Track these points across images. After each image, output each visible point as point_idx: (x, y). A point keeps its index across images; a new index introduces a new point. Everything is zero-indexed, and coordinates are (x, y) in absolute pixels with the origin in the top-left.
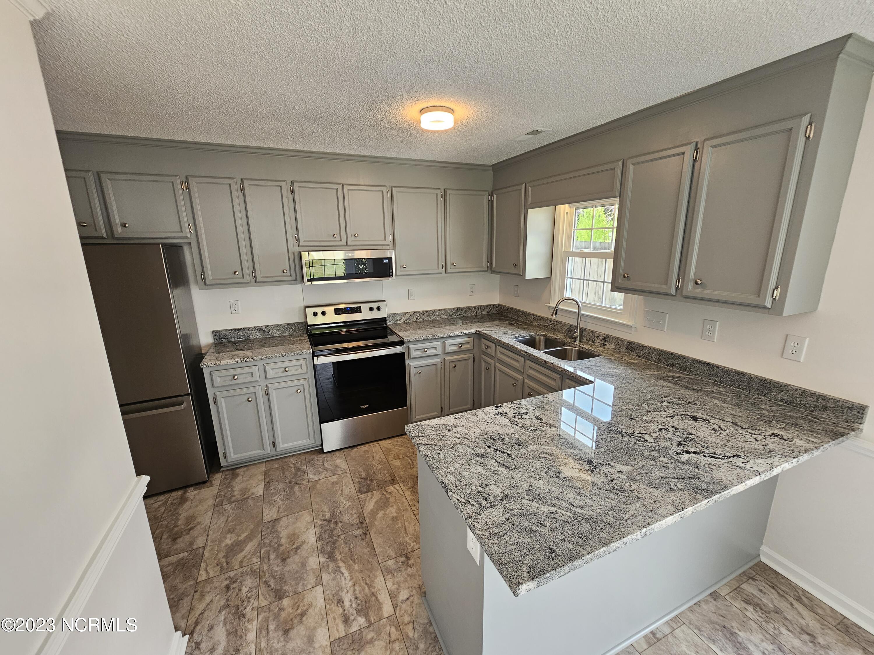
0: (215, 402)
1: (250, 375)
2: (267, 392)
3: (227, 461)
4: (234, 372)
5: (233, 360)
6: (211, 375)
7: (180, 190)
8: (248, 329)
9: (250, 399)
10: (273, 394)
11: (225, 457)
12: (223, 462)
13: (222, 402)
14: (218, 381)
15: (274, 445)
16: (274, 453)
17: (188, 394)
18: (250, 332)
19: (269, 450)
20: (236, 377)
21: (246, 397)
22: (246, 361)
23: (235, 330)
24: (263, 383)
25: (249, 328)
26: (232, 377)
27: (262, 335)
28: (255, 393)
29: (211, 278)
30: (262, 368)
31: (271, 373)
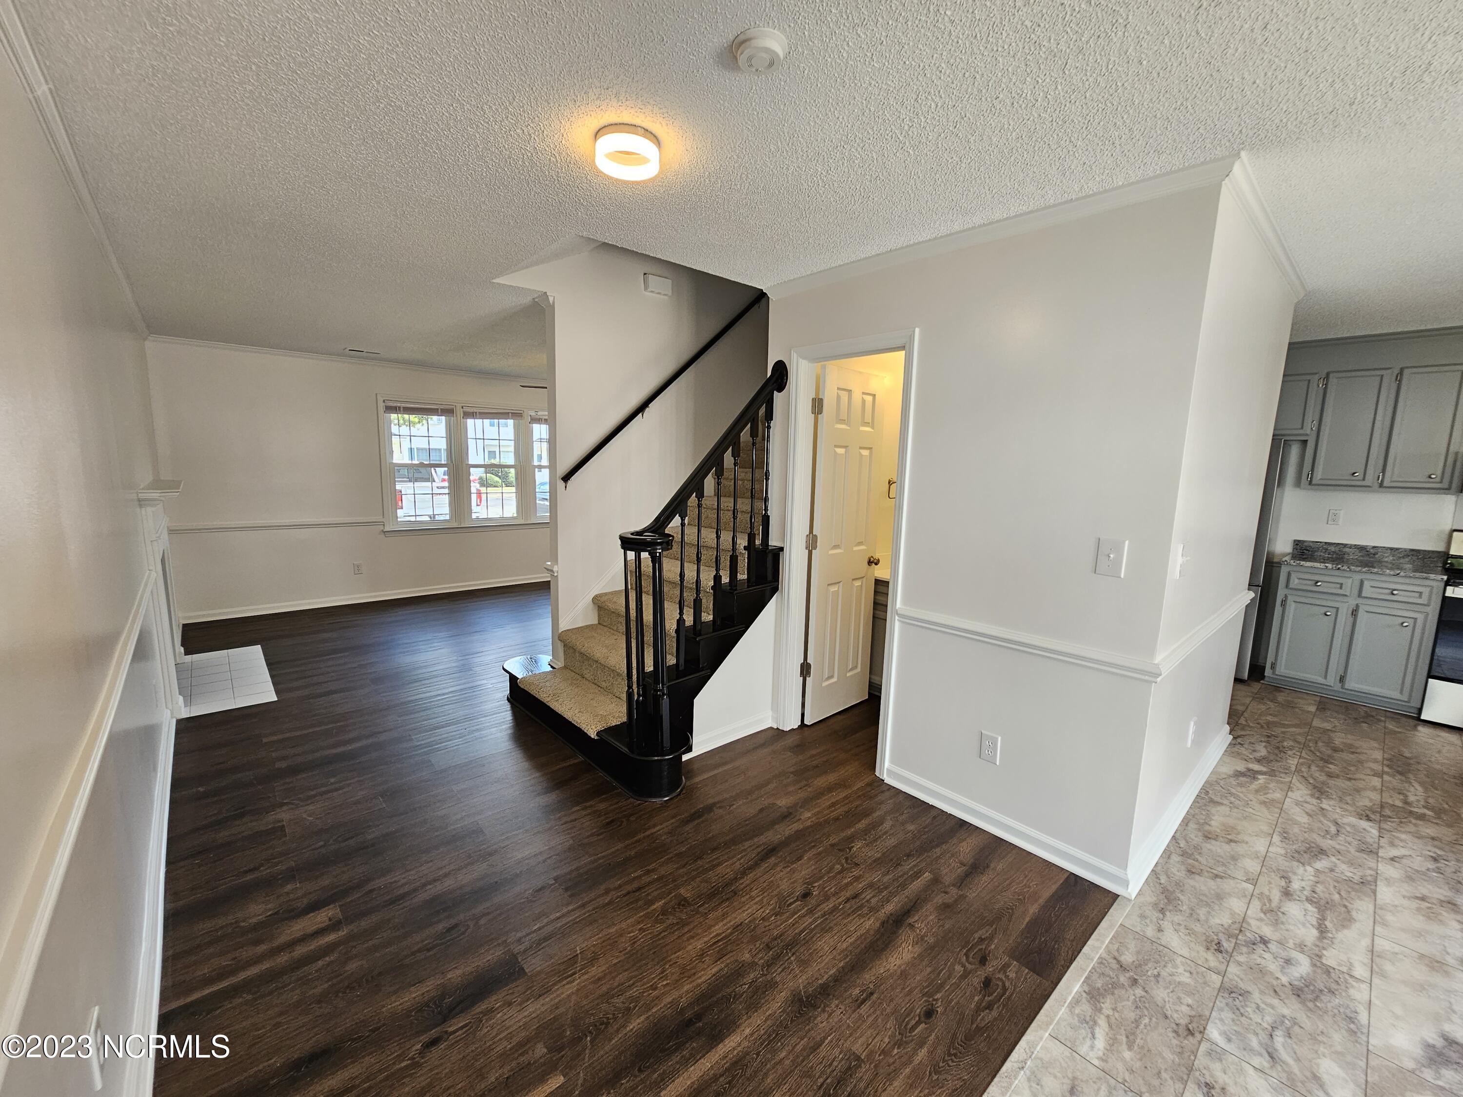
0: (1284, 603)
1: (1338, 586)
2: (1355, 613)
3: (1274, 673)
4: (1317, 578)
5: (1322, 564)
6: (1289, 574)
7: (1316, 386)
8: (1345, 545)
9: (1328, 614)
10: (1362, 616)
11: (1273, 666)
12: (1268, 672)
13: (1291, 607)
14: (1295, 582)
15: (1342, 679)
16: (1338, 687)
17: (1258, 586)
18: (1347, 550)
19: (1332, 680)
20: (1319, 584)
21: (1324, 610)
22: (1339, 569)
23: (1326, 543)
24: (1352, 602)
25: (1347, 545)
26: (1314, 582)
27: (1362, 556)
28: (1338, 608)
29: (1319, 477)
30: (1357, 583)
31: (1367, 591)
